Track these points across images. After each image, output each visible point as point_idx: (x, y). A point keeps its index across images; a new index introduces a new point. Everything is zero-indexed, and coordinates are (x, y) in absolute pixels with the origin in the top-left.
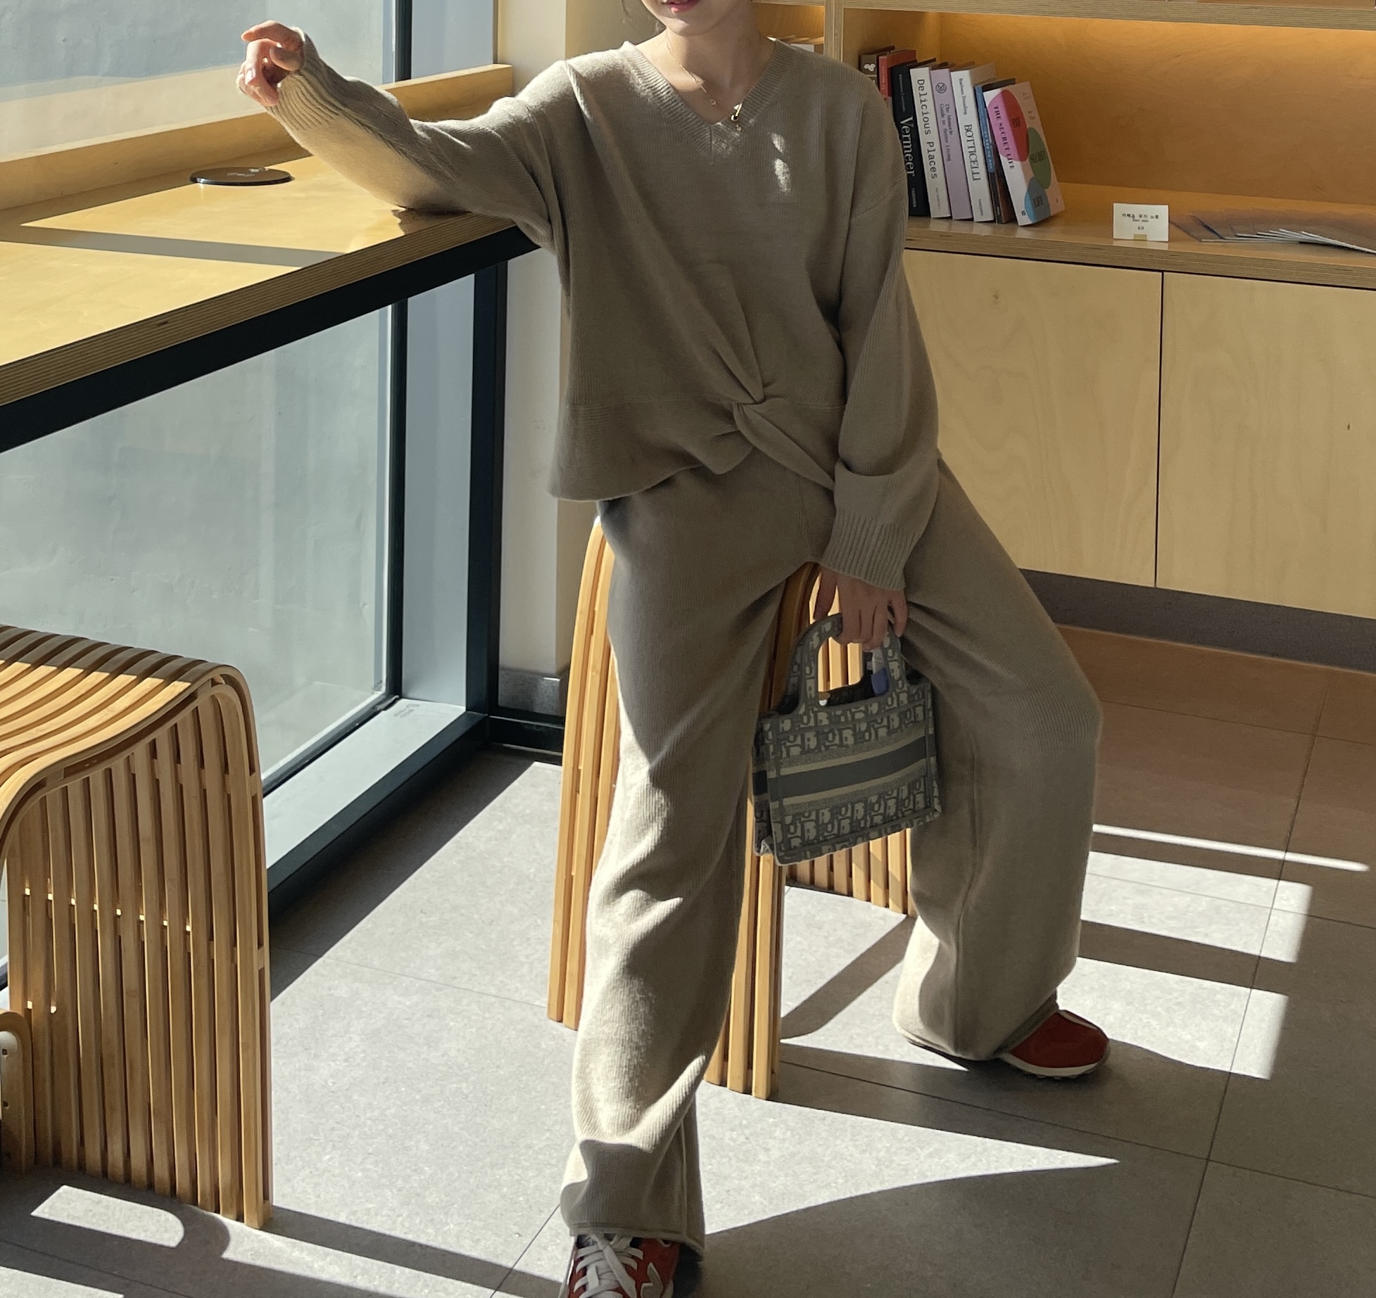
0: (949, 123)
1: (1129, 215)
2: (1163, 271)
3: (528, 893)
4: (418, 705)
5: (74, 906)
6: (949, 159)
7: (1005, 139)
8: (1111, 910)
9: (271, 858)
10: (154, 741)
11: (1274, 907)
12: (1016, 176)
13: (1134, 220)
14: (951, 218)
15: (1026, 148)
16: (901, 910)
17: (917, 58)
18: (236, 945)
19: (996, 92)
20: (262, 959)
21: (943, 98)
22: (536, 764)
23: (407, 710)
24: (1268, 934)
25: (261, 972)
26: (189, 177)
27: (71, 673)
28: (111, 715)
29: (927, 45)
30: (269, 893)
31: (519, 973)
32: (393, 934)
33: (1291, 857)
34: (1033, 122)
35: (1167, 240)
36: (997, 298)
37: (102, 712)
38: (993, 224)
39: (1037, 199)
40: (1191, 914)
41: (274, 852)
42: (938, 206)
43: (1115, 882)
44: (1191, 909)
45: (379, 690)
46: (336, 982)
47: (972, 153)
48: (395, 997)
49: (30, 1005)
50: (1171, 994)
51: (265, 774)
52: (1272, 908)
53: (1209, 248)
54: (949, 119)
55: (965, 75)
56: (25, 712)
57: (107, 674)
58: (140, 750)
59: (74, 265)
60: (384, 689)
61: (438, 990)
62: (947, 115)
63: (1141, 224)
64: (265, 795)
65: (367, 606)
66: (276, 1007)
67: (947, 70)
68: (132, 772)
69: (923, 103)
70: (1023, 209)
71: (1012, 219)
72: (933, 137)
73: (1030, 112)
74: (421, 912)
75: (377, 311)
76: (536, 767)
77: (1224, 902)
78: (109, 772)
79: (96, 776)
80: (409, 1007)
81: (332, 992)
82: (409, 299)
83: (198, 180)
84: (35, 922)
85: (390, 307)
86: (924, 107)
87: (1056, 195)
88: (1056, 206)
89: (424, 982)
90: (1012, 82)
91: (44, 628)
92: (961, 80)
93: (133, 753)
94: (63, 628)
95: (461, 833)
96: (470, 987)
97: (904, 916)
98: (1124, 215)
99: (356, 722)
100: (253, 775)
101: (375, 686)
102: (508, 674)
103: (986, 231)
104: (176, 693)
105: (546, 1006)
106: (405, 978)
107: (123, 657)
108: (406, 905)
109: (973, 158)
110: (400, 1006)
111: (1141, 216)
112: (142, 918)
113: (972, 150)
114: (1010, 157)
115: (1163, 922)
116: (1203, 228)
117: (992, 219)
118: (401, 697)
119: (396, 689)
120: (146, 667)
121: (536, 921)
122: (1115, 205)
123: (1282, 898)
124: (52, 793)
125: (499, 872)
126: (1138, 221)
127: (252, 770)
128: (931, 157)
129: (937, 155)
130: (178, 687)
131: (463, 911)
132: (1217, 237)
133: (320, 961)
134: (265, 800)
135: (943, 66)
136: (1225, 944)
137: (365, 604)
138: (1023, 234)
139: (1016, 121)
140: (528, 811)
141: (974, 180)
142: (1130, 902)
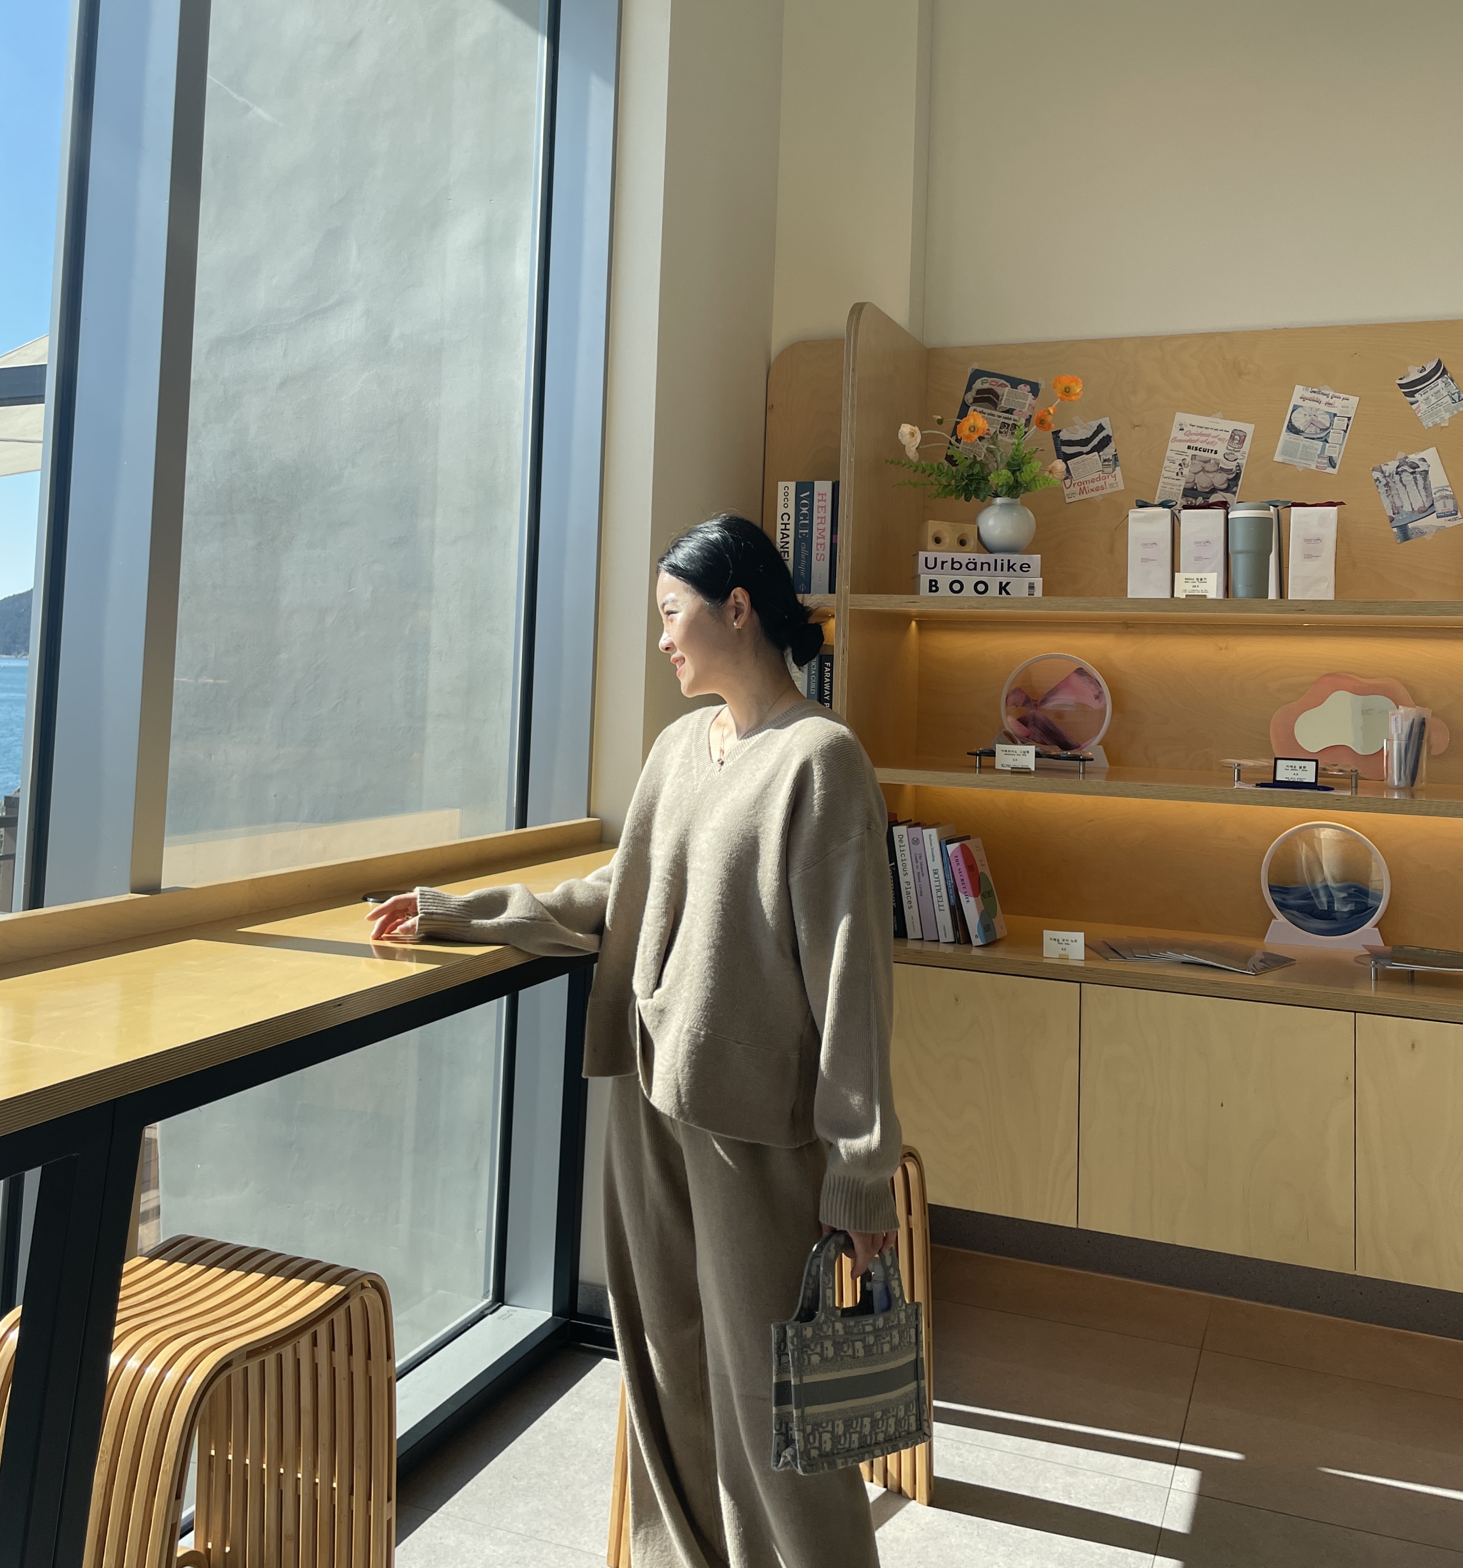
0: (922, 869)
1: (1055, 940)
2: (1080, 983)
3: (596, 1463)
4: (516, 1311)
5: (247, 1465)
6: (921, 895)
7: (962, 880)
8: (1046, 1487)
9: (400, 1431)
10: (316, 1332)
11: (1172, 1487)
12: (971, 908)
13: (1059, 943)
14: (922, 939)
15: (978, 888)
16: (882, 1485)
17: (898, 819)
18: (370, 1500)
19: (957, 845)
20: (390, 1511)
21: (917, 849)
22: (605, 1360)
23: (508, 1314)
24: (1167, 1509)
25: (389, 1522)
26: (362, 896)
27: (256, 1277)
28: (284, 1310)
29: (906, 810)
30: (397, 1459)
31: (588, 1529)
32: (491, 1494)
33: (1184, 1447)
34: (984, 868)
35: (1083, 959)
36: (957, 1001)
37: (277, 1308)
38: (954, 945)
39: (987, 927)
40: (1107, 1492)
41: (404, 1424)
42: (913, 930)
43: (1048, 1464)
44: (1108, 1487)
45: (487, 1298)
46: (446, 1533)
47: (939, 891)
48: (491, 1546)
49: (210, 1545)
50: (1092, 1556)
51: (399, 1363)
52: (1170, 1488)
53: (1115, 965)
54: (921, 865)
55: (933, 832)
56: (220, 1306)
57: (283, 1278)
58: (305, 1341)
59: (275, 960)
60: (490, 1297)
61: (525, 1541)
62: (920, 861)
63: (1064, 946)
64: (398, 1380)
65: (480, 1231)
66: (399, 1552)
67: (920, 828)
68: (298, 1357)
69: (902, 852)
70: (977, 934)
71: (968, 941)
72: (910, 878)
73: (981, 861)
74: (514, 1477)
75: (496, 1000)
76: (605, 1363)
77: (1133, 1483)
78: (280, 1357)
79: (270, 1359)
80: (501, 1555)
81: (443, 1541)
82: (521, 992)
83: (368, 899)
84: (218, 1477)
85: (505, 997)
86: (903, 855)
87: (1000, 922)
88: (1001, 932)
89: (514, 1534)
90: (968, 838)
91: (237, 1241)
92: (930, 836)
93: (299, 1342)
94: (253, 1243)
95: (546, 1414)
96: (550, 1540)
97: (885, 1490)
98: (1051, 939)
99: (469, 1323)
100: (390, 1362)
101: (484, 1295)
102: (585, 1288)
103: (950, 949)
104: (334, 1294)
105: (606, 1555)
106: (499, 1531)
107: (296, 1265)
108: (502, 1471)
109: (939, 894)
110: (495, 1554)
111: (1064, 940)
112: (300, 1476)
113: (938, 888)
114: (966, 894)
115: (1086, 1498)
116: (1110, 950)
117: (953, 940)
118: (503, 1304)
119: (500, 1298)
120: (312, 1274)
121: (601, 1487)
122: (1045, 931)
123: (1178, 1480)
124: (235, 1372)
125: (574, 1446)
126: (1062, 944)
127: (390, 1356)
128: (908, 893)
129: (913, 891)
130: (336, 1289)
131: (546, 1477)
132: (1120, 957)
133: (435, 1514)
134: (398, 1384)
135: (917, 825)
136: (1134, 1517)
137: (478, 1230)
138: (976, 952)
139: (971, 867)
140: (598, 1398)
141: (940, 910)
142: (1061, 1481)
